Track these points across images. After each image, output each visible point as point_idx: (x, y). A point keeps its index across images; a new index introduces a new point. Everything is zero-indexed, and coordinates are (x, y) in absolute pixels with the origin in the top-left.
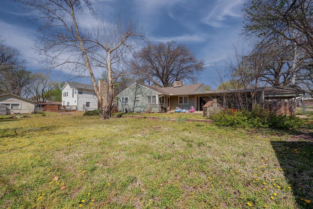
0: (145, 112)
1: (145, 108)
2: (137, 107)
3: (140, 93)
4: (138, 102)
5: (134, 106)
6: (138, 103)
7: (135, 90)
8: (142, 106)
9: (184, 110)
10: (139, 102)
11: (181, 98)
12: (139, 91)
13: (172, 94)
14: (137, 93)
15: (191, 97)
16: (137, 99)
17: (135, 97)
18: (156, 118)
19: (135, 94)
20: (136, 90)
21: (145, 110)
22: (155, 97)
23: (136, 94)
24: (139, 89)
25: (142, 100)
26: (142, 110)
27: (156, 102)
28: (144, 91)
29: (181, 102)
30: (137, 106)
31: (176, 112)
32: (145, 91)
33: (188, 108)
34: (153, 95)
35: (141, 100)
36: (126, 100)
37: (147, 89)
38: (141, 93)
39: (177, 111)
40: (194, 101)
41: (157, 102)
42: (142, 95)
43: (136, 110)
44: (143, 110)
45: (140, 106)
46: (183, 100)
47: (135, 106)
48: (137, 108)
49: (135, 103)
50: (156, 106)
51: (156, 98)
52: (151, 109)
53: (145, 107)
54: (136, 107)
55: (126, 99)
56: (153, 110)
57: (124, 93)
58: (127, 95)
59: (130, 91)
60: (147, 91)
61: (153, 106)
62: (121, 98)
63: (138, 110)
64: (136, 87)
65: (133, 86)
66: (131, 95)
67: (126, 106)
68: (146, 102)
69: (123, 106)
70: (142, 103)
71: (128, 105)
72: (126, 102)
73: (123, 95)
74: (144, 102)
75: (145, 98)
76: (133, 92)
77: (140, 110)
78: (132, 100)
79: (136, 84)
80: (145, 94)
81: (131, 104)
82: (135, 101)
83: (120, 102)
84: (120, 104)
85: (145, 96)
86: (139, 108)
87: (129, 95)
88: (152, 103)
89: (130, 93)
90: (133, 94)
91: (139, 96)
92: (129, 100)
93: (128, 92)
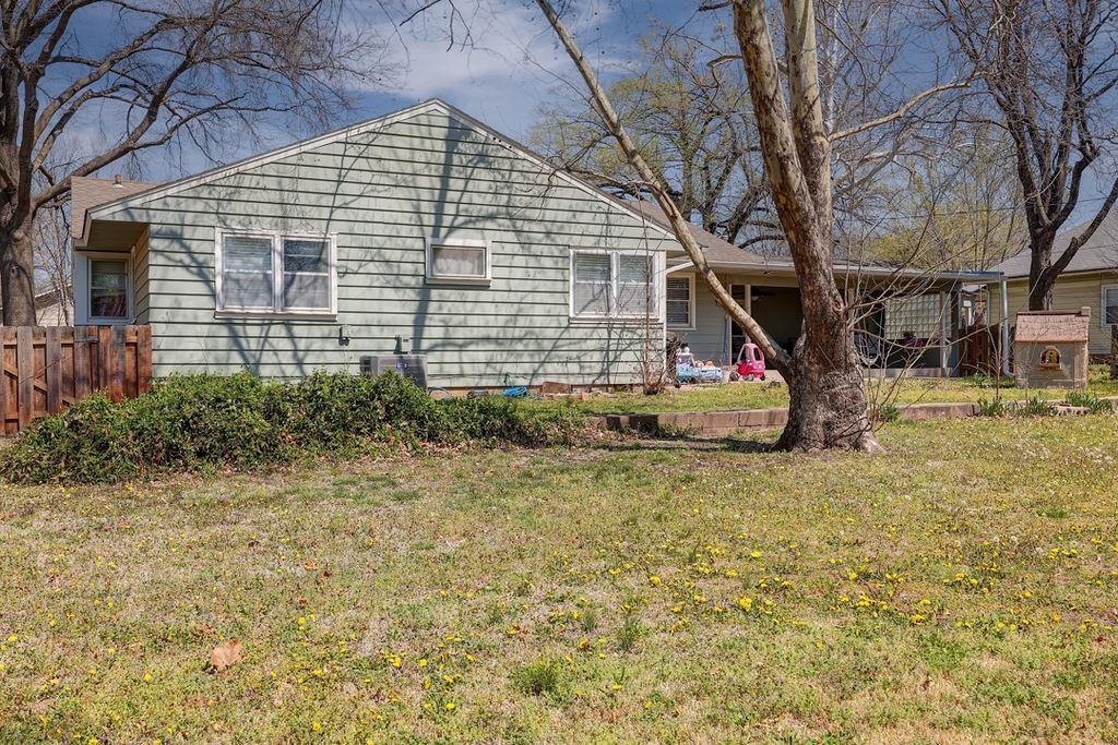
0: (549, 388)
1: (547, 354)
2: (461, 349)
3: (492, 217)
4: (471, 295)
5: (417, 338)
6: (460, 308)
8: (518, 333)
10: (484, 295)
12: (476, 199)
14: (450, 209)
16: (449, 269)
19: (429, 220)
20: (445, 178)
21: (550, 368)
23: (439, 214)
24: (484, 174)
25: (514, 285)
28: (538, 203)
30: (460, 333)
32: (552, 203)
34: (633, 249)
35: (501, 285)
36: (291, 264)
37: (569, 193)
38: (508, 215)
42: (511, 237)
44: (528, 368)
45: (493, 333)
47: (433, 333)
48: (452, 355)
49: (424, 301)
52: (605, 358)
54: (446, 343)
55: (305, 256)
56: (630, 365)
57: (271, 183)
58: (314, 213)
59: (366, 177)
60: (565, 204)
61: (628, 335)
62: (200, 233)
63: (468, 369)
64: (441, 146)
65: (404, 129)
66: (378, 216)
67: (292, 337)
68: (558, 298)
69: (253, 331)
70: (513, 309)
71: (329, 320)
72: (293, 290)
73: (238, 208)
74: (538, 298)
75: (548, 262)
76: (399, 193)
77: (489, 371)
78: (383, 268)
79: (445, 122)
80: (548, 233)
81: (373, 318)
82: (428, 286)
83: (201, 288)
84: (186, 302)
85: (546, 250)
86: (482, 357)
87: (339, 214)
88: (614, 314)
89: (363, 202)
90: (405, 218)
91: (478, 243)
92: (353, 266)
93: (330, 187)
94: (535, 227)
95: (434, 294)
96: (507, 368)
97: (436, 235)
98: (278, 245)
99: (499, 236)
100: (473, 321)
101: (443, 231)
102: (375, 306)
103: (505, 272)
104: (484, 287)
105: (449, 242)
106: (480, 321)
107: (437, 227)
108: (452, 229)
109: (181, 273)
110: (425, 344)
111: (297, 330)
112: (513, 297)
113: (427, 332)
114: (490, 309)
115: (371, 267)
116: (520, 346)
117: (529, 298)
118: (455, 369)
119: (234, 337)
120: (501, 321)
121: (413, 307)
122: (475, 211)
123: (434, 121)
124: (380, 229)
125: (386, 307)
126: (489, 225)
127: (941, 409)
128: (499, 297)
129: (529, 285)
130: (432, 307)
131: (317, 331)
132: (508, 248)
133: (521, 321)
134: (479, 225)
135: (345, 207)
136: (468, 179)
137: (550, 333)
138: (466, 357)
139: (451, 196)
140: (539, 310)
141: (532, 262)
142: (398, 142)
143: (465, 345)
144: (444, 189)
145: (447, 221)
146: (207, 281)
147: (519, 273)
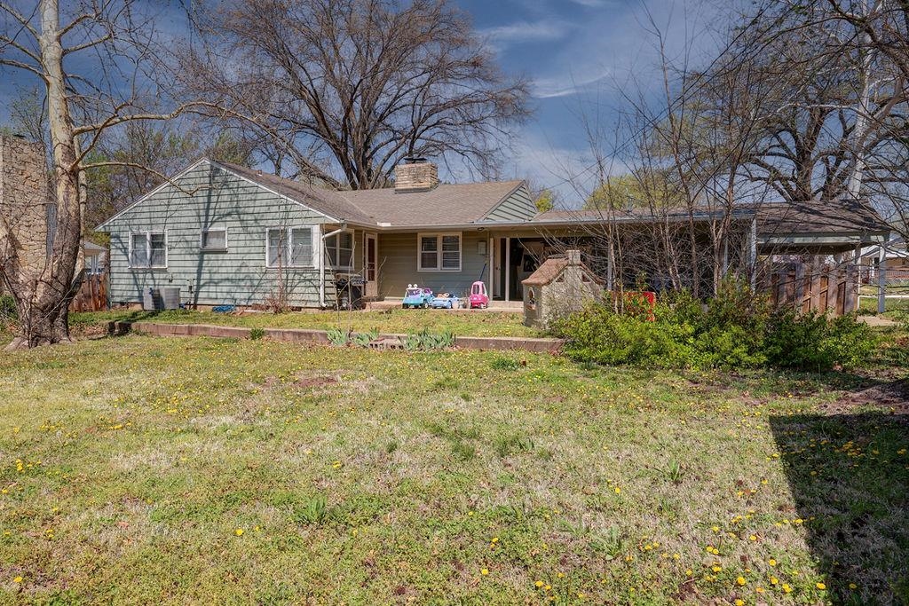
0: (256, 307)
1: (255, 288)
2: (216, 285)
3: (229, 214)
4: (221, 256)
5: (199, 279)
6: (216, 263)
7: (201, 200)
8: (242, 276)
9: (442, 299)
10: (227, 256)
11: (429, 243)
12: (223, 205)
13: (389, 225)
14: (211, 212)
15: (476, 237)
16: (214, 243)
17: (205, 235)
18: (310, 334)
19: (203, 219)
20: (209, 196)
21: (257, 296)
22: (304, 234)
23: (207, 215)
24: (226, 192)
25: (240, 250)
26: (241, 296)
27: (310, 259)
28: (251, 204)
29: (429, 261)
30: (216, 277)
31: (406, 306)
32: (258, 203)
33: (461, 287)
34: (299, 224)
35: (234, 250)
36: (154, 245)
37: (266, 196)
38: (237, 212)
39: (411, 300)
40: (486, 255)
41: (318, 261)
42: (238, 224)
43: (209, 295)
44: (246, 296)
45: (230, 276)
46: (440, 252)
47: (205, 276)
48: (212, 288)
49: (201, 260)
50: (309, 276)
51: (309, 241)
52: (286, 290)
53: (256, 283)
54: (211, 282)
55: (157, 242)
56: (299, 295)
57: (145, 209)
58: (161, 221)
59: (177, 201)
60: (264, 203)
61: (297, 277)
62: (125, 234)
63: (219, 295)
64: (207, 180)
65: (192, 175)
66: (183, 220)
67: (153, 279)
68: (261, 257)
69: (141, 276)
70: (239, 263)
71: (164, 271)
72: (154, 257)
73: (136, 222)
74: (252, 256)
75: (255, 237)
76: (190, 207)
77: (229, 297)
78: (185, 245)
79: (209, 167)
80: (256, 220)
81: (182, 270)
82: (202, 253)
83: (124, 258)
84: (123, 264)
85: (254, 229)
86: (225, 289)
87: (169, 221)
88: (290, 265)
89: (176, 214)
90: (192, 219)
91: (222, 229)
92: (174, 245)
93: (164, 208)
94: (250, 217)
95: (206, 257)
96: (237, 296)
97: (205, 227)
98: (148, 238)
99: (232, 224)
100: (222, 270)
101: (209, 224)
102: (182, 264)
103: (235, 243)
104: (224, 252)
105: (210, 230)
106: (224, 270)
107: (206, 222)
108: (212, 222)
109: (119, 252)
110: (202, 282)
111: (156, 276)
112: (239, 257)
113: (203, 276)
114: (229, 263)
115: (181, 245)
116: (242, 284)
117: (247, 257)
118: (214, 295)
119: (135, 278)
120: (234, 270)
121: (197, 263)
122: (222, 212)
123: (205, 168)
124: (183, 226)
125: (188, 264)
126: (228, 218)
127: (305, 334)
128: (232, 257)
129: (246, 250)
130: (205, 263)
131: (162, 276)
132: (237, 230)
133: (243, 270)
134: (224, 219)
135: (171, 217)
136: (218, 196)
137: (257, 276)
138: (219, 289)
139: (212, 205)
140: (252, 263)
141: (248, 237)
142: (191, 182)
143: (218, 283)
144: (209, 202)
145: (210, 218)
146: (127, 255)
147: (242, 243)
